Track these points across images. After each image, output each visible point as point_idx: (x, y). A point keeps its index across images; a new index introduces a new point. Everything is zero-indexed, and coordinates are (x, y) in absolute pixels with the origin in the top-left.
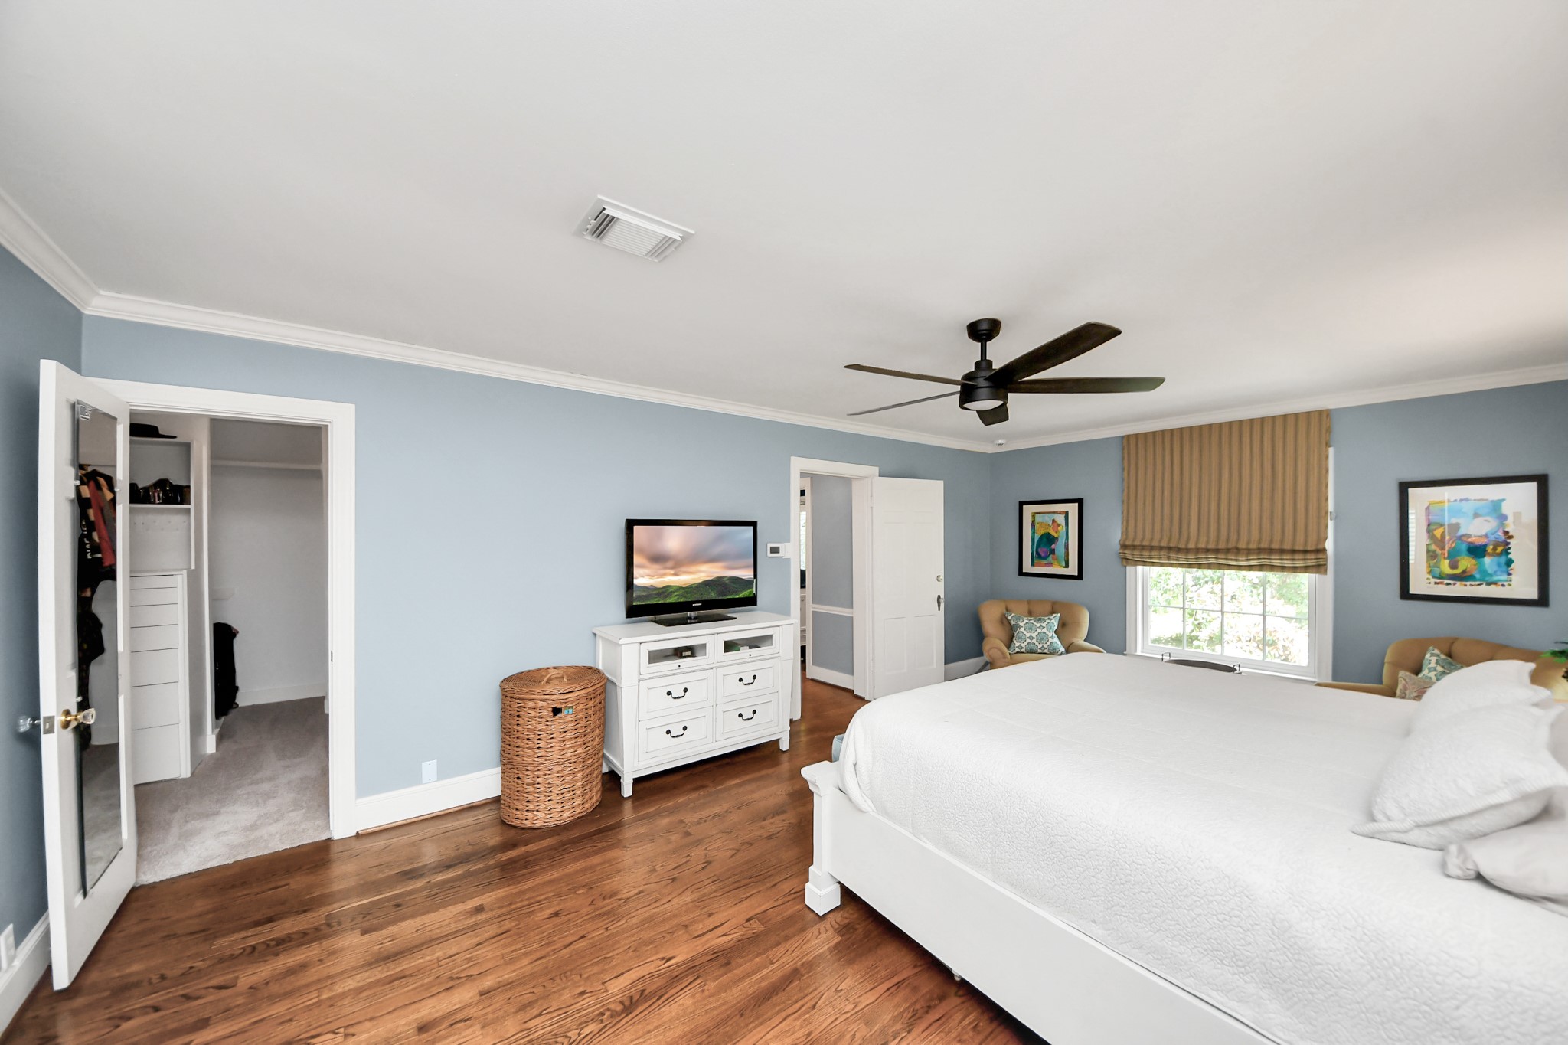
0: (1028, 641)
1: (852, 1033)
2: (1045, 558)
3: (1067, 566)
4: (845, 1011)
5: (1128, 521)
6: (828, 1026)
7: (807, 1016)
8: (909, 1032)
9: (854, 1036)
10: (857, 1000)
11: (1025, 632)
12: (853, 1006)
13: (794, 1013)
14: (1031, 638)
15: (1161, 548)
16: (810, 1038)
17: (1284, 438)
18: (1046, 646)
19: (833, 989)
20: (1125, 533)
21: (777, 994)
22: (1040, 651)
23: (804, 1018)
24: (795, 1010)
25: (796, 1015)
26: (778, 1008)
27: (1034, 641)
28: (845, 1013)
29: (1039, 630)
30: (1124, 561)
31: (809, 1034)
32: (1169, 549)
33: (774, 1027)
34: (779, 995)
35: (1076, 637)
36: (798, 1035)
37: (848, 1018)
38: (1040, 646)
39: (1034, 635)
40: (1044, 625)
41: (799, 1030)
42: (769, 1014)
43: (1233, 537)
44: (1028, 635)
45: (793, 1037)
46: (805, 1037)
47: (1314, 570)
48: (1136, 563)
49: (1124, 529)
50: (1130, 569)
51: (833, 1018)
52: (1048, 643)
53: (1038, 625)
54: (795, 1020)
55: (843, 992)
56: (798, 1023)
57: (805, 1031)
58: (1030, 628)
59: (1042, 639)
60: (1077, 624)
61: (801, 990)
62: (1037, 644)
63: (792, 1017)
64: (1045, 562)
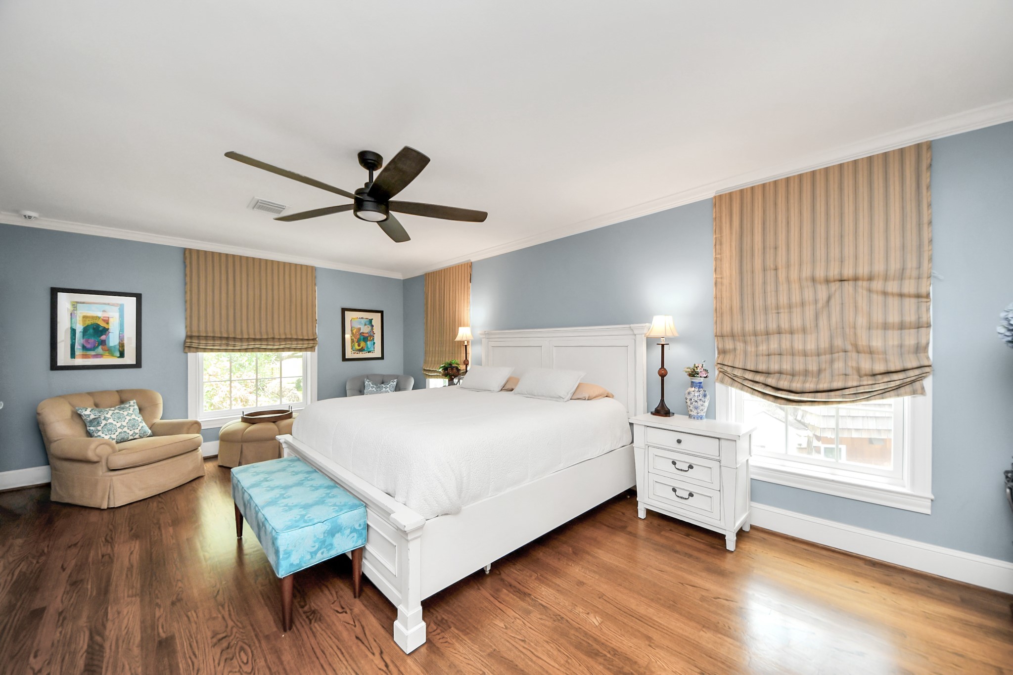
0: (119, 430)
1: (539, 620)
2: (94, 348)
3: (122, 355)
4: (523, 623)
5: (191, 317)
6: (537, 632)
7: (532, 644)
8: (530, 595)
9: (541, 619)
10: (513, 618)
11: (115, 423)
12: (517, 619)
13: (530, 651)
14: (122, 427)
15: (221, 338)
16: (549, 641)
17: (296, 276)
18: (137, 431)
19: (505, 630)
20: (189, 326)
21: (517, 666)
22: (131, 438)
23: (534, 646)
24: (529, 651)
25: (533, 651)
26: (530, 663)
27: (125, 429)
28: (524, 623)
29: (128, 418)
30: (187, 349)
31: (547, 642)
32: (227, 338)
33: (548, 663)
34: (517, 663)
35: (155, 418)
36: (549, 648)
37: (528, 622)
38: (131, 433)
39: (124, 424)
40: (131, 412)
41: (545, 647)
42: (536, 668)
43: (270, 330)
44: (119, 425)
45: (552, 650)
46: (550, 644)
47: (310, 349)
48: (197, 349)
49: (188, 323)
50: (191, 355)
51: (530, 629)
52: (139, 428)
53: (125, 413)
54: (536, 650)
55: (506, 625)
56: (539, 649)
57: (545, 645)
58: (119, 418)
59: (134, 425)
60: (155, 405)
61: (510, 650)
62: (128, 431)
63: (535, 653)
64: (93, 353)
